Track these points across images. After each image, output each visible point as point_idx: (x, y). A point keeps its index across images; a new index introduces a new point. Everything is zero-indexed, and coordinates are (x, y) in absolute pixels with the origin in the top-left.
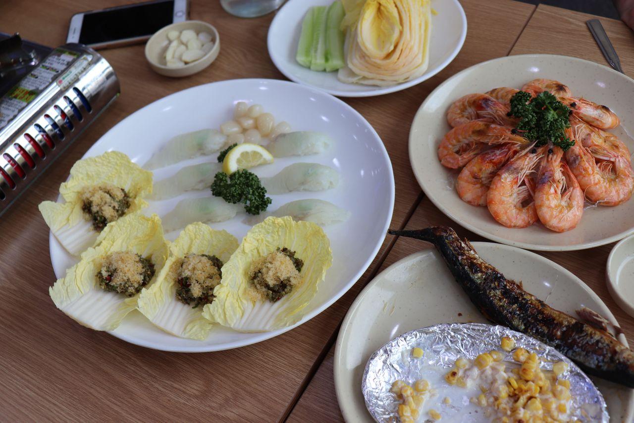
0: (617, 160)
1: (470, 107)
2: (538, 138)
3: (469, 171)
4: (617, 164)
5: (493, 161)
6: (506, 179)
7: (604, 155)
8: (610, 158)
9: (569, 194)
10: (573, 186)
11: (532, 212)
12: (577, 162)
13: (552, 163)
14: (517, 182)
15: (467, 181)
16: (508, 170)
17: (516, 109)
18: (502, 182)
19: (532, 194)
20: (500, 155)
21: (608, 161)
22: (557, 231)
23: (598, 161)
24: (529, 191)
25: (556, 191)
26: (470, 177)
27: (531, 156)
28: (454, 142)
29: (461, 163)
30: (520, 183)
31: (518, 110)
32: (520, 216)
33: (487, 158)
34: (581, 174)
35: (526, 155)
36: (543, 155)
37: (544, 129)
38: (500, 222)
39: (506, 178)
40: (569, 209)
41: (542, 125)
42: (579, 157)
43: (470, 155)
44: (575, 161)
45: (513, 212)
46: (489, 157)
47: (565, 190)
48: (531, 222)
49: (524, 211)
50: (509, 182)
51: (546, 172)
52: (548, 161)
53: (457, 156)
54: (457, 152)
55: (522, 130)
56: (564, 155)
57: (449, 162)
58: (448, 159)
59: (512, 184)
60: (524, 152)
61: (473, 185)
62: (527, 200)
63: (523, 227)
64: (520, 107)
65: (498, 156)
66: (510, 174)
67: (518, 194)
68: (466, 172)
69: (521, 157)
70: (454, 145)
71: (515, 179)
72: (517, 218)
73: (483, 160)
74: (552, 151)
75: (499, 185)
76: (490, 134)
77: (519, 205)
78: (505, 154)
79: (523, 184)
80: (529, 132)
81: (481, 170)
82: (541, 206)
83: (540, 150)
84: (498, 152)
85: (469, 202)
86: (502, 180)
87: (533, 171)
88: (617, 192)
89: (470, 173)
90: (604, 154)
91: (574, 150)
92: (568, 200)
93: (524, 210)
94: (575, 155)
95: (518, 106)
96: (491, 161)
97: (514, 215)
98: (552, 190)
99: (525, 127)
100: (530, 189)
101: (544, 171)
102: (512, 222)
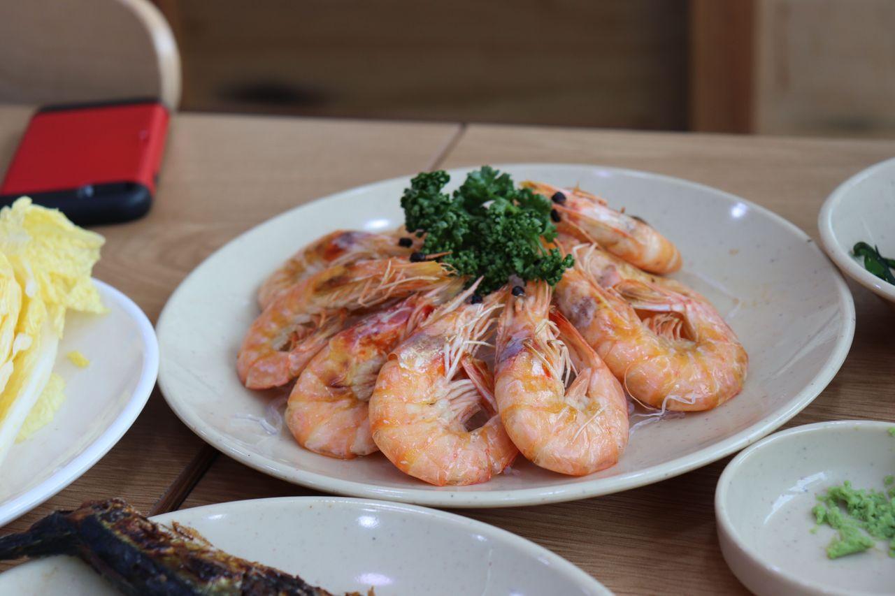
0: (689, 307)
1: (310, 262)
2: (481, 270)
3: (316, 374)
4: (691, 317)
5: (374, 338)
6: (411, 361)
7: (655, 301)
8: (671, 303)
9: (584, 382)
10: (589, 365)
11: (495, 439)
12: (591, 313)
13: (526, 314)
14: (442, 371)
15: (313, 399)
16: (415, 343)
17: (416, 208)
18: (404, 370)
19: (490, 399)
20: (391, 321)
21: (668, 313)
22: (570, 471)
23: (644, 315)
24: (479, 393)
25: (548, 373)
26: (321, 385)
27: (470, 308)
28: (274, 327)
29: (296, 364)
30: (451, 372)
31: (422, 208)
32: (464, 449)
33: (360, 333)
34: (605, 338)
35: (459, 309)
36: (503, 305)
37: (490, 240)
38: (411, 473)
39: (413, 360)
40: (589, 412)
41: (487, 232)
42: (593, 302)
43: (316, 341)
44: (583, 310)
45: (444, 443)
46: (364, 331)
47: (573, 377)
48: (498, 466)
49: (472, 437)
50: (422, 368)
51: (514, 333)
52: (515, 314)
53: (283, 354)
54: (286, 348)
55: (436, 253)
56: (556, 300)
57: (266, 374)
58: (262, 369)
59: (429, 372)
60: (451, 307)
61: (329, 404)
62: (478, 413)
63: (478, 482)
64: (426, 203)
65: (386, 323)
66: (421, 350)
67: (451, 400)
68: (309, 381)
69: (445, 315)
70: (273, 336)
71: (435, 361)
72: (456, 456)
73: (349, 340)
74: (523, 291)
75: (395, 377)
76: (358, 279)
77: (459, 426)
78: (405, 320)
79: (461, 374)
80: (455, 255)
81: (346, 364)
82: (513, 408)
83: (492, 297)
84: (385, 317)
85: (325, 452)
86: (402, 365)
87: (483, 343)
88: (706, 373)
89: (320, 378)
90: (654, 299)
91: (577, 288)
92: (585, 399)
93: (475, 436)
94: (583, 297)
95: (421, 200)
96: (369, 341)
97: (450, 451)
98: (537, 369)
99: (443, 246)
100: (480, 387)
101: (509, 334)
102: (447, 469)
